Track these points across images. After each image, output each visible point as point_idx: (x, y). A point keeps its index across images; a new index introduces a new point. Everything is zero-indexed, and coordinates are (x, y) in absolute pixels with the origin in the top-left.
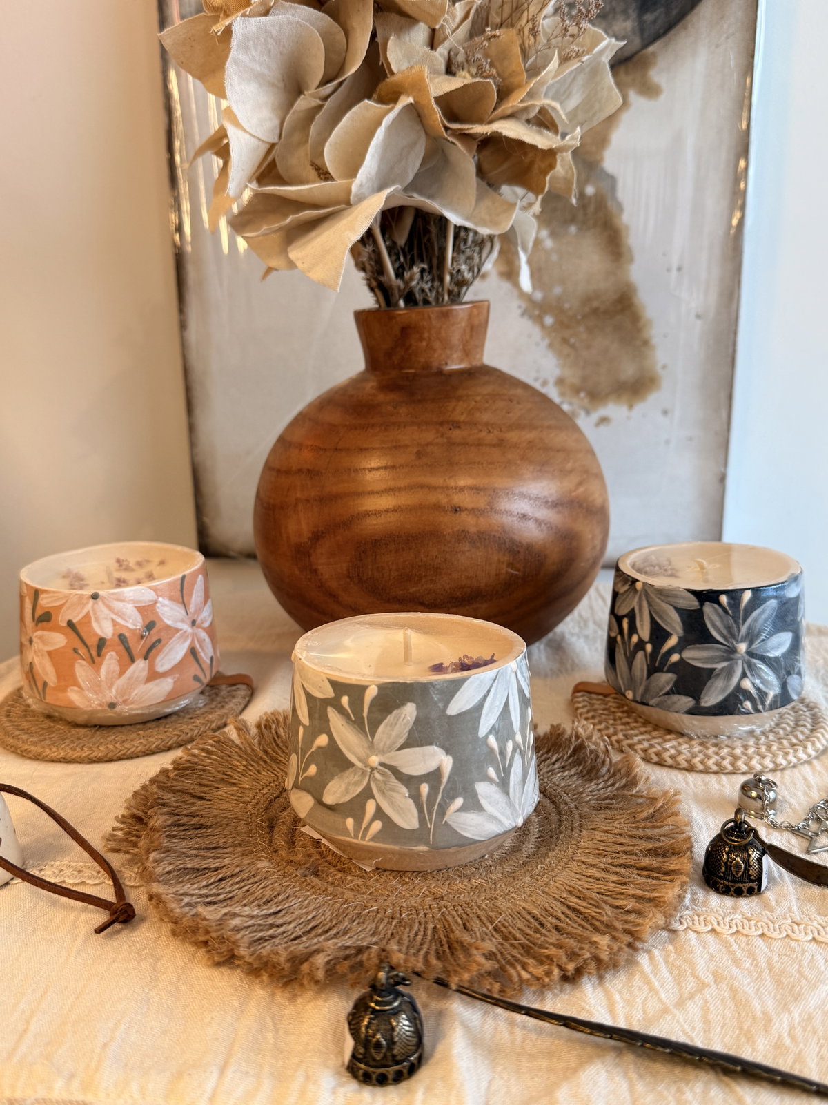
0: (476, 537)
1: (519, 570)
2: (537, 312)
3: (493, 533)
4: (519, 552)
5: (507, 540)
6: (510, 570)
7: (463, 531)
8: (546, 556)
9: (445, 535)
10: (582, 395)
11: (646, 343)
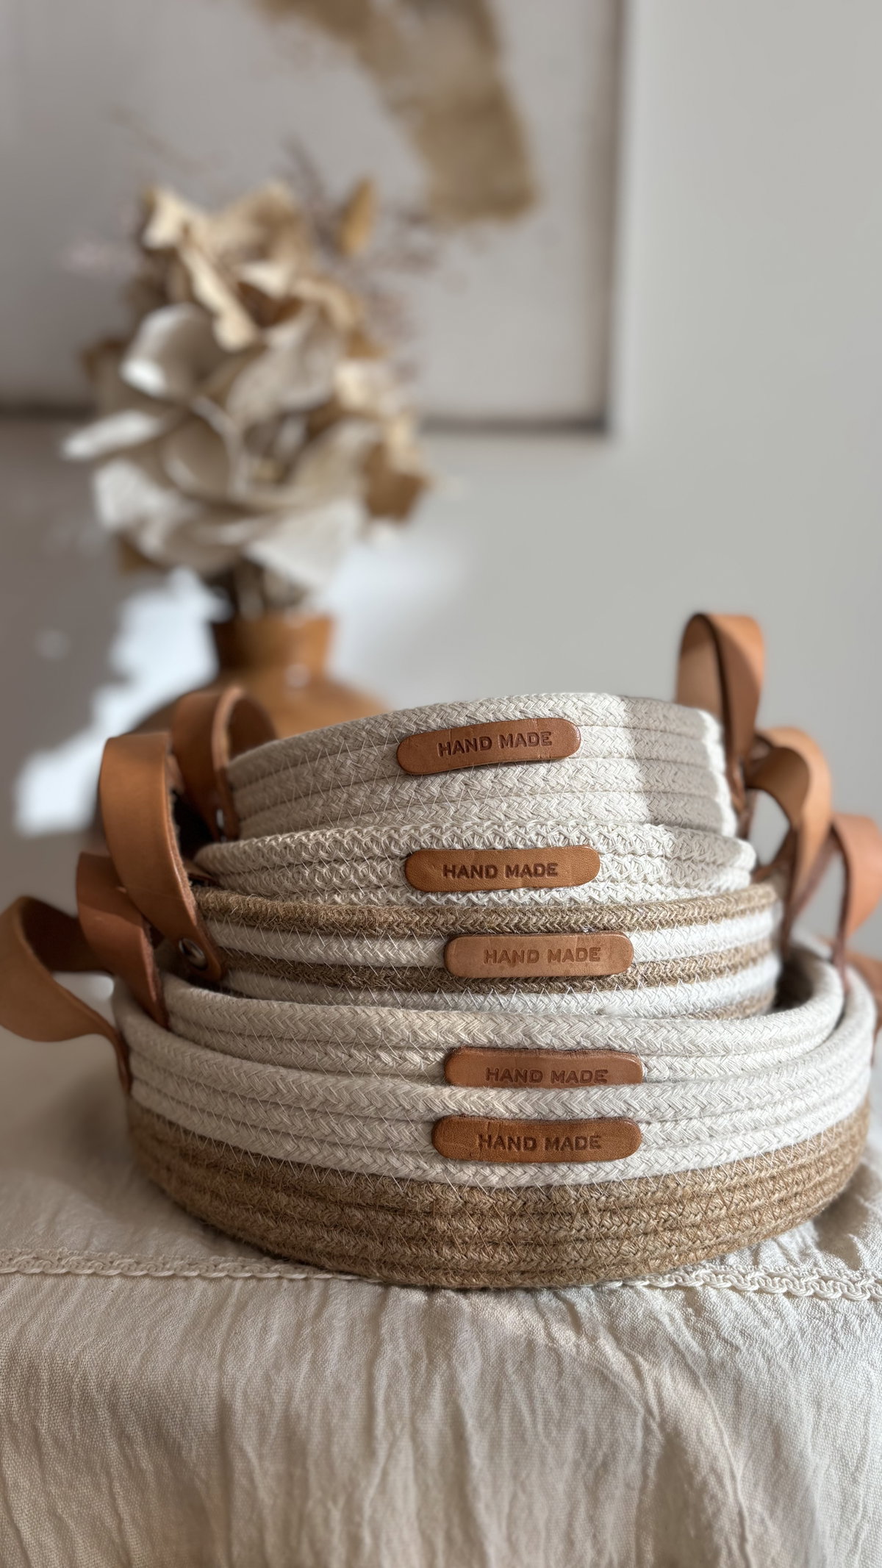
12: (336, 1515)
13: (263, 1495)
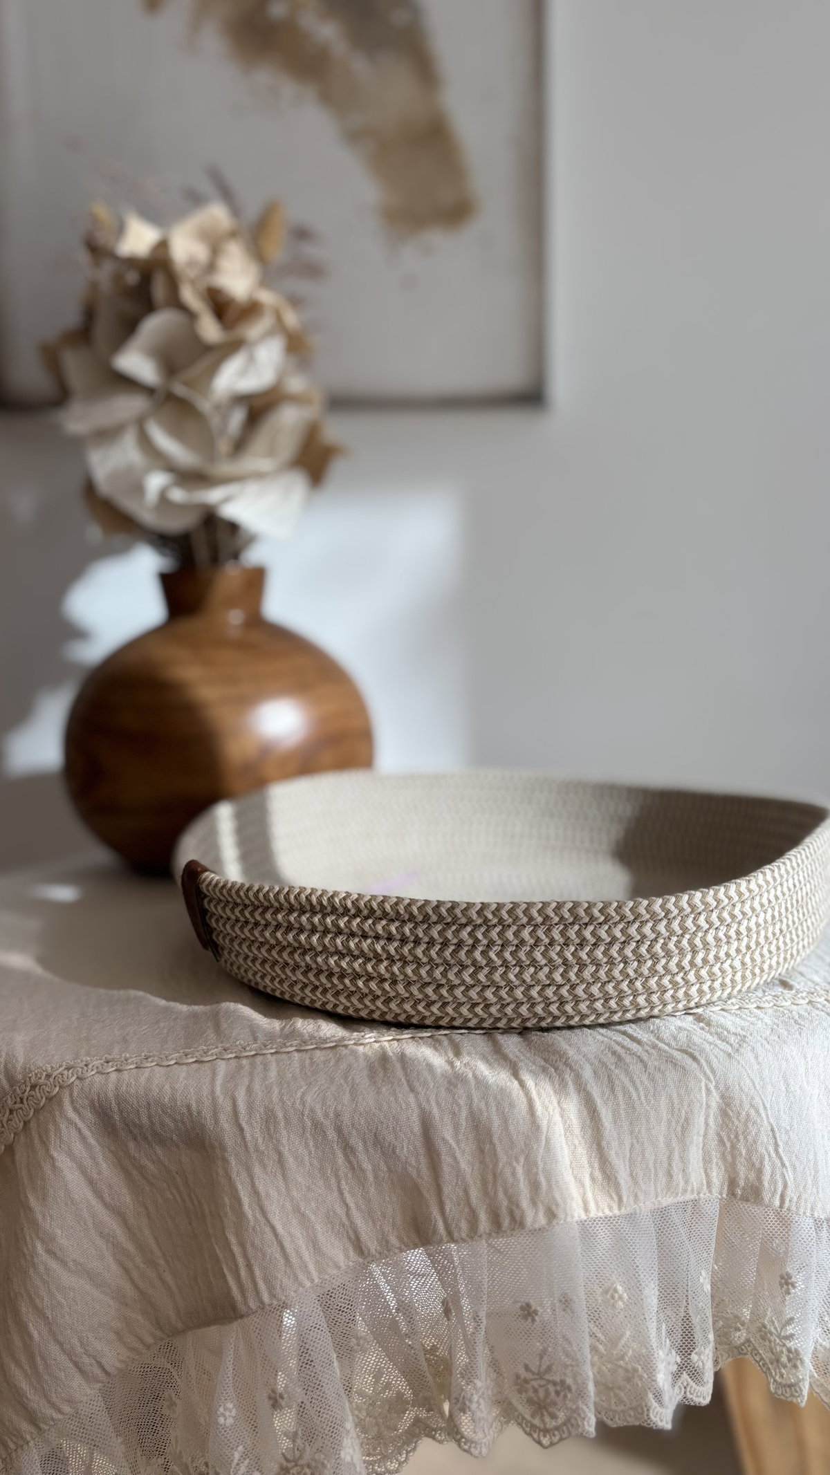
12: (520, 1170)
13: (463, 1165)
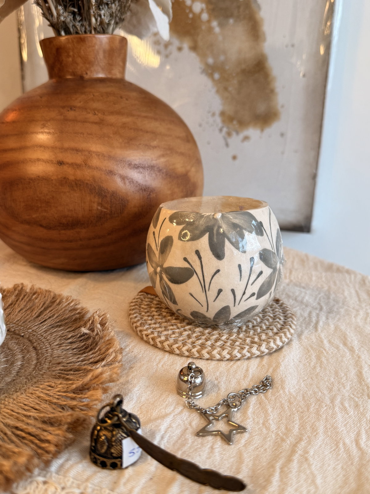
0: (73, 183)
1: (107, 209)
2: (210, 71)
3: (86, 182)
4: (106, 196)
5: (97, 187)
6: (99, 208)
7: (65, 178)
8: (128, 201)
9: (52, 180)
10: (235, 122)
11: (272, 91)
